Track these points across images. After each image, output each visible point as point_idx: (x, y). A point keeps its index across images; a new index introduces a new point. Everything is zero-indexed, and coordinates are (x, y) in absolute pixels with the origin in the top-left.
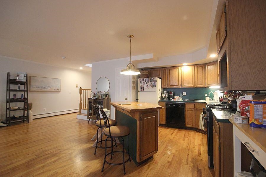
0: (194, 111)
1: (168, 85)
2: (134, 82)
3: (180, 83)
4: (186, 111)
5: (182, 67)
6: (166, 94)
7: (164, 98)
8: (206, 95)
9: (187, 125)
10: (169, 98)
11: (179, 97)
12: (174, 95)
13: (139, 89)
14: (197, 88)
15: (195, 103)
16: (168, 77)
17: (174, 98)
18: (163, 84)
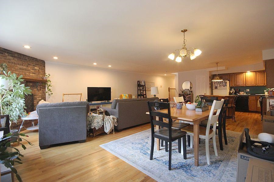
0: (255, 101)
1: (235, 85)
2: (210, 83)
3: (244, 83)
4: (250, 101)
5: (246, 73)
6: (233, 91)
7: (232, 93)
8: (265, 91)
9: (250, 110)
10: (235, 93)
11: (243, 92)
12: (239, 91)
13: (214, 88)
14: (258, 86)
15: (256, 96)
16: (235, 80)
17: (239, 93)
18: (230, 84)
